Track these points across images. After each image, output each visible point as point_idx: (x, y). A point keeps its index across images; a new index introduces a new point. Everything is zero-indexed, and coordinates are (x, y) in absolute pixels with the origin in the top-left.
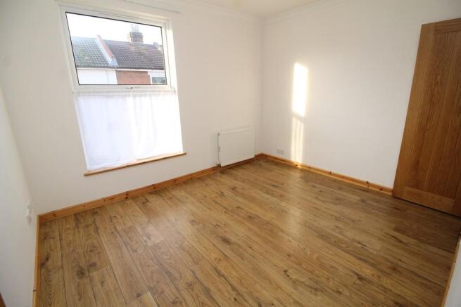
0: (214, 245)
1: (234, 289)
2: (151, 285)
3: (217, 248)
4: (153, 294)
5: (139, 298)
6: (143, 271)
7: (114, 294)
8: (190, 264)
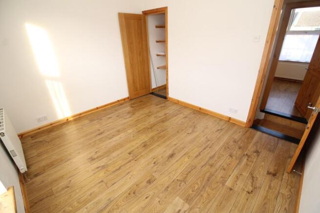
0: (177, 161)
1: (205, 149)
2: (221, 185)
3: (179, 159)
4: (225, 181)
5: (232, 188)
6: (214, 197)
7: (239, 205)
8: (197, 169)
